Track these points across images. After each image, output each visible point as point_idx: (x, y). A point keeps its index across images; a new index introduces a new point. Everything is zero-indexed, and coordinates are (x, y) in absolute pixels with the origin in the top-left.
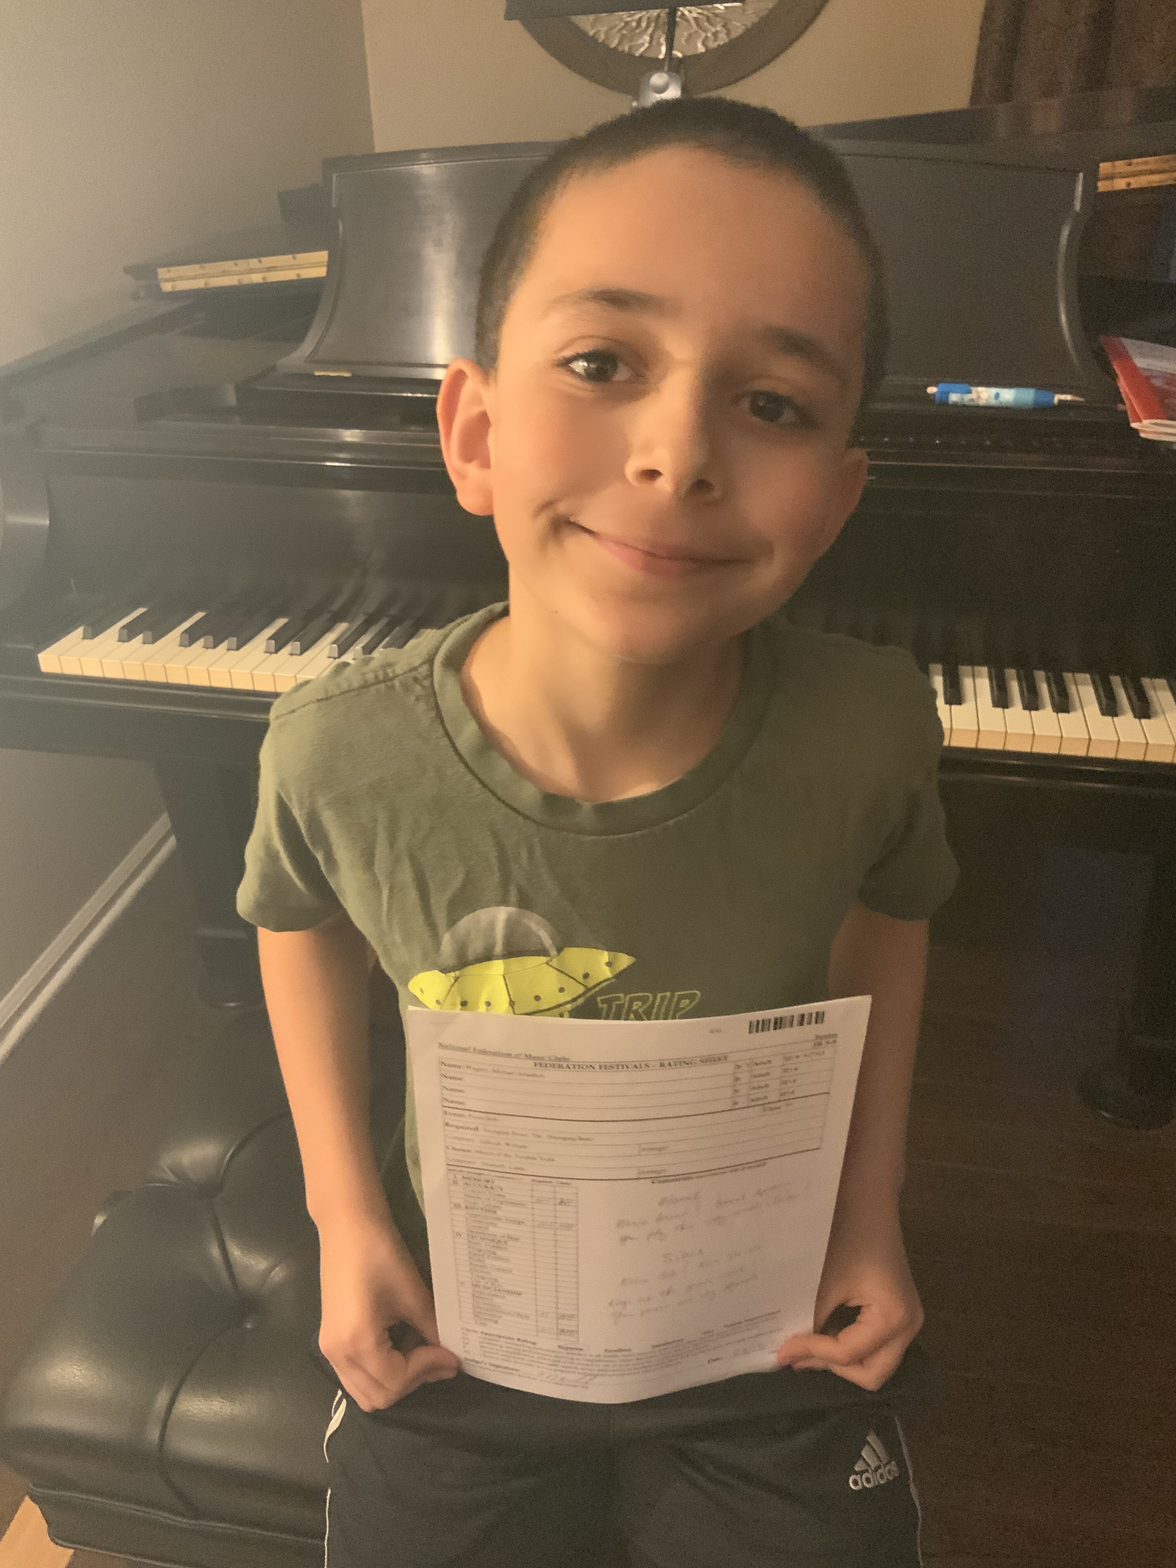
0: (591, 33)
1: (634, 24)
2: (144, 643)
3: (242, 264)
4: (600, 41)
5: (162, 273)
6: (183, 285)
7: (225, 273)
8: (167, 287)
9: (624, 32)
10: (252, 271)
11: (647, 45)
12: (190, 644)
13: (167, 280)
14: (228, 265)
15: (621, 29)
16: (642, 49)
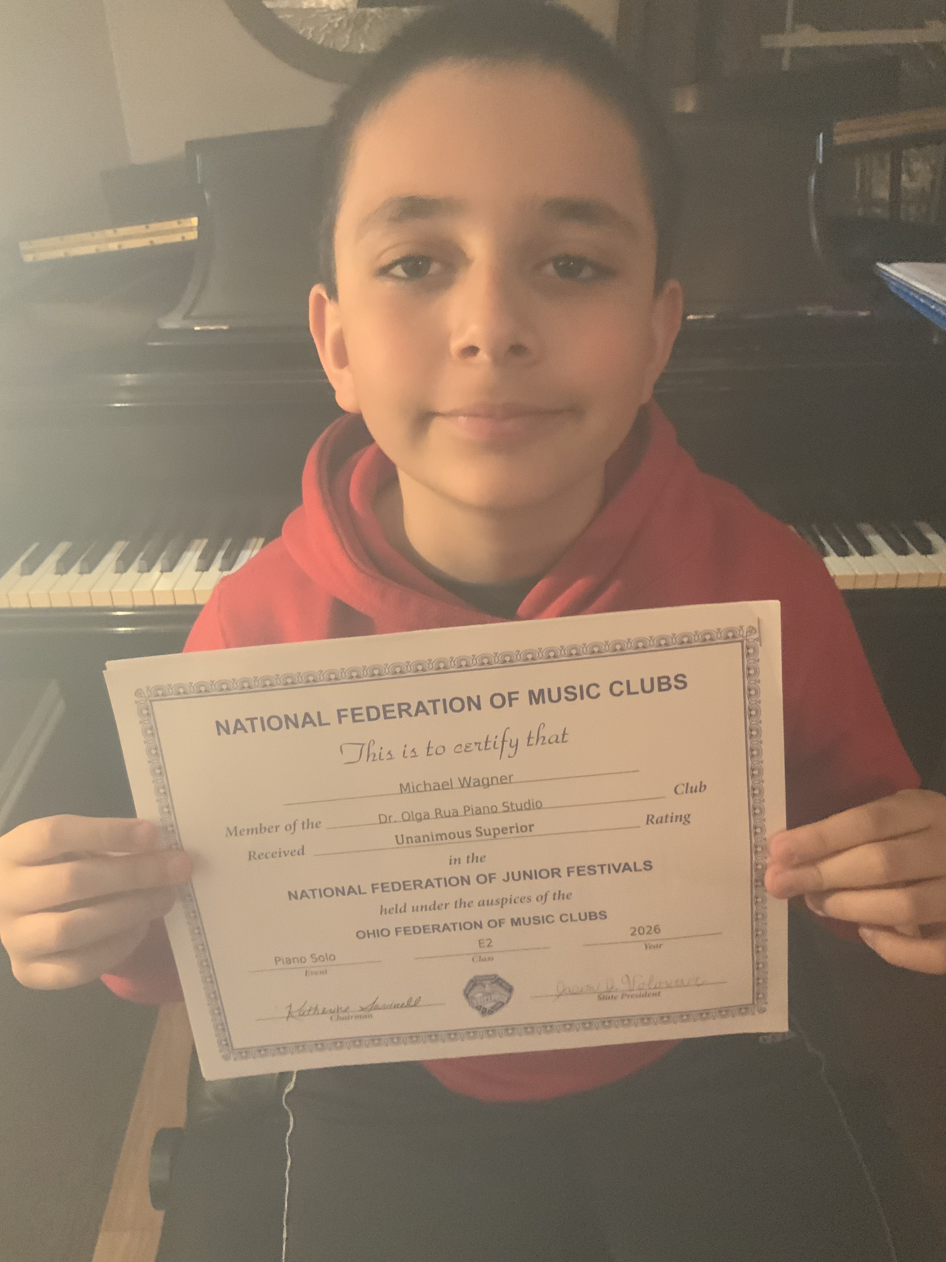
0: (301, 32)
1: (336, 25)
2: (81, 573)
3: (98, 235)
4: (309, 38)
5: (24, 246)
6: (44, 256)
7: (83, 243)
8: (29, 258)
9: (329, 32)
10: (110, 240)
11: (347, 42)
12: (125, 570)
13: (30, 252)
14: (86, 236)
15: (326, 29)
16: (344, 46)
